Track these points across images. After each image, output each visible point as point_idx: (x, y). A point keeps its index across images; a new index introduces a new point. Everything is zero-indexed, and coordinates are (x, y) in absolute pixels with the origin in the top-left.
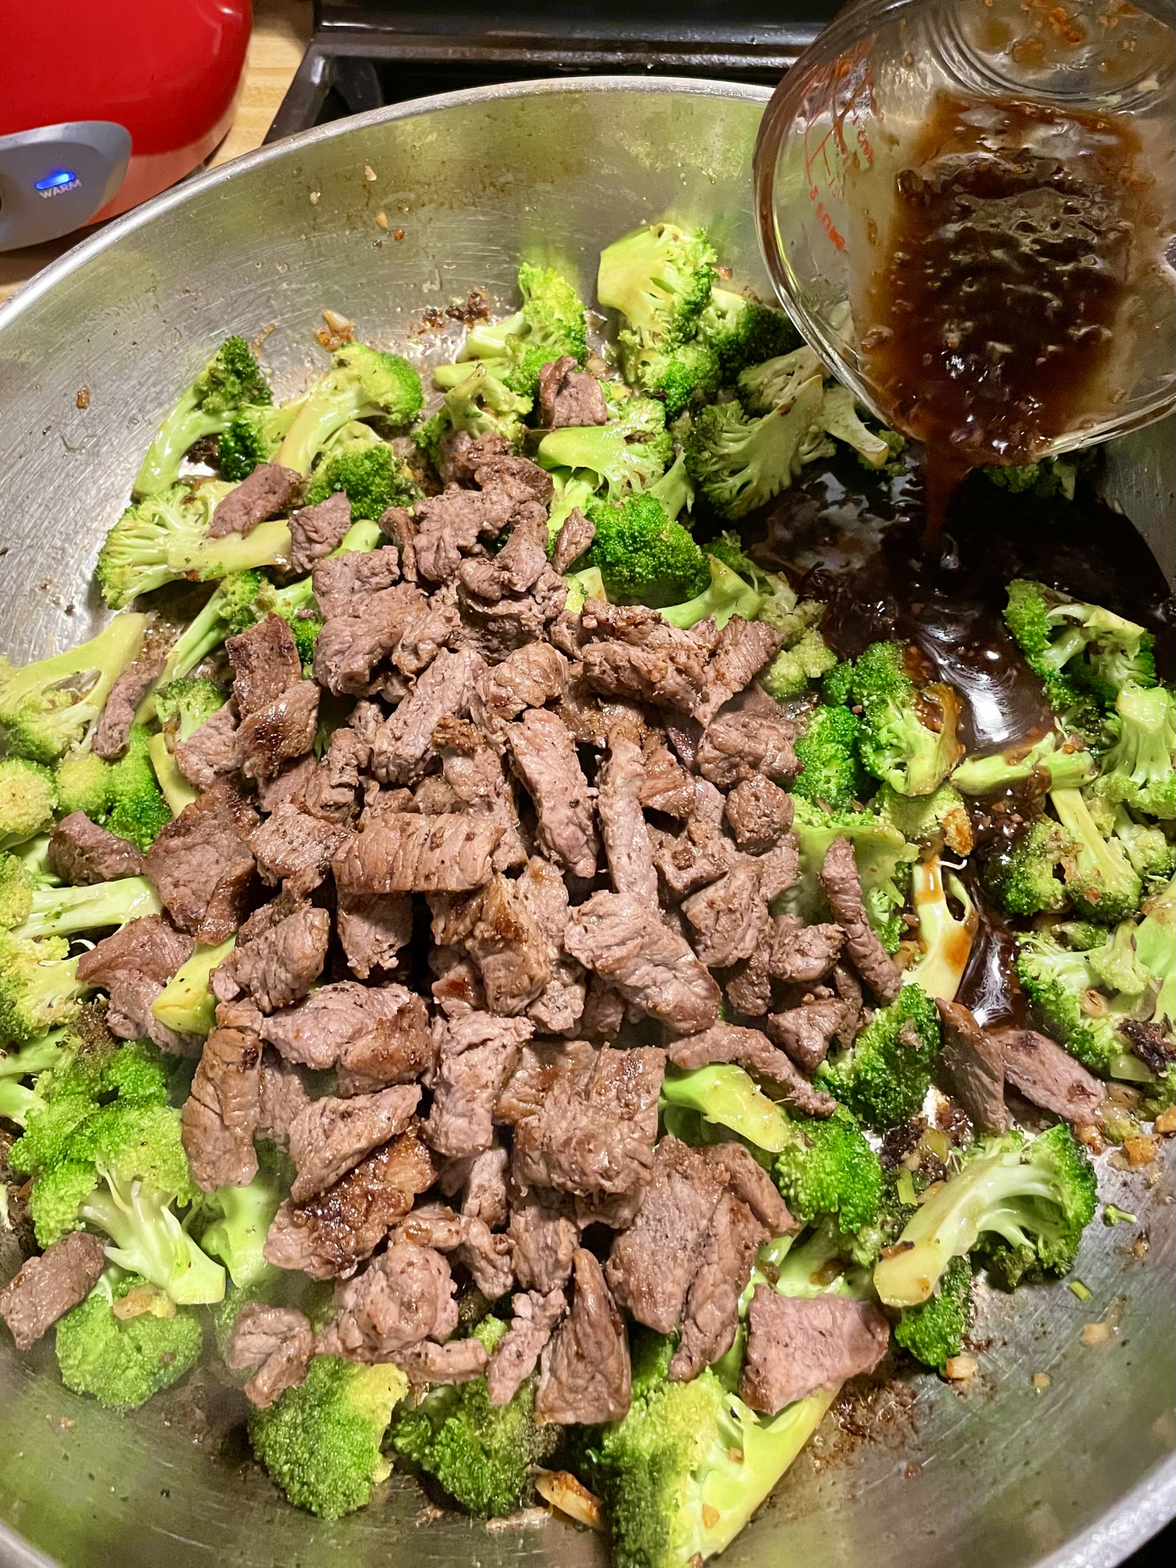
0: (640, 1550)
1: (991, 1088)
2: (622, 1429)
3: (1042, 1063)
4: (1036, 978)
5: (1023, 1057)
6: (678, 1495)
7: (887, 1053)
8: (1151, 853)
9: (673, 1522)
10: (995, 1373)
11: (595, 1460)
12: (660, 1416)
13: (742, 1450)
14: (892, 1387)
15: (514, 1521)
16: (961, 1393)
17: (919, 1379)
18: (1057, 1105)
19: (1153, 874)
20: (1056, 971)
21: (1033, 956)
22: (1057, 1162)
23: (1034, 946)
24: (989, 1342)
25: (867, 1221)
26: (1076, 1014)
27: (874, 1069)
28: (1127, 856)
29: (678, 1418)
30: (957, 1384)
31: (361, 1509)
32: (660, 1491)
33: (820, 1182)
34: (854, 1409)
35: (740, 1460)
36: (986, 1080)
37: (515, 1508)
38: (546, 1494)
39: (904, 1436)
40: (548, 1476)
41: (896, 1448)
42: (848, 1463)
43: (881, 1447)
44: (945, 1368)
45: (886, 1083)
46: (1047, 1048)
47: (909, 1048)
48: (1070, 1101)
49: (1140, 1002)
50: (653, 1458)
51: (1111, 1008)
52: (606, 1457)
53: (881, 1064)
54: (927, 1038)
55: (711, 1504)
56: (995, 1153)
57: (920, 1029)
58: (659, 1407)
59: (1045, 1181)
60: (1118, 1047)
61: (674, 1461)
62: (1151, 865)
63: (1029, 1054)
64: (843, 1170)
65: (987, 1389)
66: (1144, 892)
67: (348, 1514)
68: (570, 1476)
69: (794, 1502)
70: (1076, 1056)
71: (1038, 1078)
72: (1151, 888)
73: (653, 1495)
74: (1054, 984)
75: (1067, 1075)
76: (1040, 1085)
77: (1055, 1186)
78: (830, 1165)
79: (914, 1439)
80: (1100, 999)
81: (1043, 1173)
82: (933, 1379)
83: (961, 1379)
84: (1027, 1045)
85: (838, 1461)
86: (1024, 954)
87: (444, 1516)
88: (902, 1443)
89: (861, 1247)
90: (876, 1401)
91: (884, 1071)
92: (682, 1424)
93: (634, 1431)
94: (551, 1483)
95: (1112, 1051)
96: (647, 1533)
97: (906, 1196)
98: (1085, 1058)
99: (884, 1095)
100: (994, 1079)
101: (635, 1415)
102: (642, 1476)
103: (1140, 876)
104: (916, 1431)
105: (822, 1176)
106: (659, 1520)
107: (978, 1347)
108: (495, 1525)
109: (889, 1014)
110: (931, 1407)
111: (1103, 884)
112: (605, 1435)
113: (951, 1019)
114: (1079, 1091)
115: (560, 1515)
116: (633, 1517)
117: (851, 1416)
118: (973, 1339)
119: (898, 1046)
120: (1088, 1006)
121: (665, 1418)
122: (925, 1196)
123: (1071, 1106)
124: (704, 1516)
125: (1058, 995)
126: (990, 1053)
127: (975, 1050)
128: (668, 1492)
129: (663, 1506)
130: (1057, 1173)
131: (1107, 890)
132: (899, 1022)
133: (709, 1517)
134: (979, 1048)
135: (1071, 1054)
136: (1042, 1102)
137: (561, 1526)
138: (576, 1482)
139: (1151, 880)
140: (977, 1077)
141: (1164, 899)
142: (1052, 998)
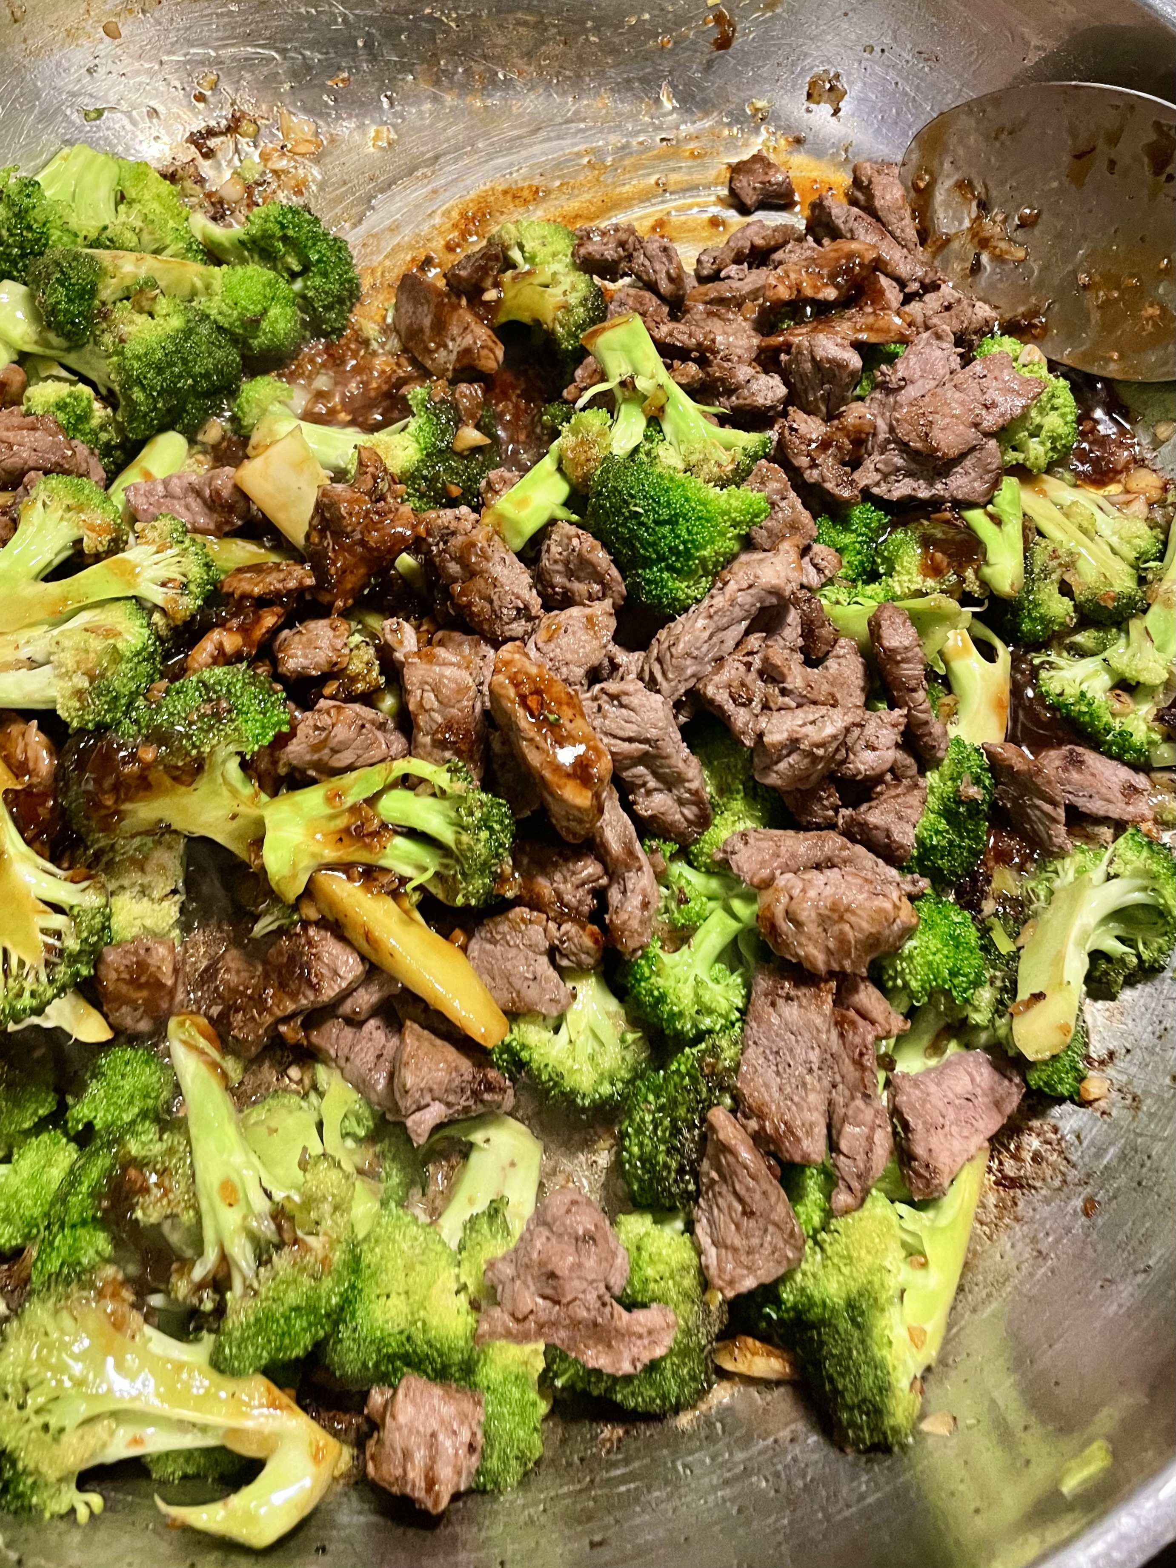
0: (864, 1400)
1: (1054, 814)
2: (799, 1277)
3: (1093, 775)
4: (1061, 694)
5: (1075, 776)
6: (887, 1332)
7: (948, 814)
8: (1137, 541)
9: (890, 1360)
10: (1130, 1082)
11: (774, 1316)
12: (842, 1257)
13: (925, 1256)
14: (1030, 1129)
15: (703, 1407)
16: (1103, 1113)
17: (1056, 1111)
18: (1116, 811)
19: (1146, 562)
20: (1078, 682)
21: (1052, 673)
22: (1155, 868)
23: (1049, 663)
24: (1111, 1055)
25: (976, 984)
26: (1107, 718)
27: (937, 832)
28: (1115, 552)
29: (863, 1253)
30: (1096, 1105)
31: (537, 1463)
32: (869, 1334)
33: (930, 964)
34: (1001, 1163)
35: (924, 1265)
36: (1047, 808)
37: (702, 1393)
38: (729, 1366)
39: (1063, 1174)
40: (725, 1347)
41: (1060, 1189)
42: (1017, 1219)
43: (1043, 1192)
44: (1078, 1093)
45: (951, 842)
46: (1091, 757)
47: (972, 802)
48: (1127, 804)
49: (1161, 689)
50: (851, 1305)
51: (1136, 702)
52: (787, 1311)
53: (943, 825)
54: (985, 787)
55: (914, 1324)
56: (1071, 876)
57: (977, 781)
58: (838, 1248)
59: (1144, 889)
60: (1157, 737)
61: (876, 1300)
62: (1142, 554)
63: (1080, 771)
64: (947, 945)
65: (1128, 1102)
66: (1142, 581)
67: (526, 1474)
68: (750, 1341)
69: (981, 1278)
70: (1118, 758)
71: (1093, 791)
72: (1150, 577)
73: (863, 1341)
74: (1083, 694)
75: (1114, 779)
76: (1096, 797)
77: (1153, 890)
78: (935, 944)
79: (1073, 1175)
80: (1125, 697)
81: (1139, 882)
82: (1068, 1107)
83: (1096, 1100)
84: (1076, 762)
85: (1007, 1221)
86: (1043, 674)
87: (627, 1432)
88: (1065, 1182)
89: (976, 1009)
90: (1018, 1148)
91: (947, 832)
92: (869, 1259)
93: (814, 1276)
94: (731, 1353)
95: (1151, 743)
96: (868, 1382)
97: (1005, 946)
98: (1127, 757)
99: (950, 853)
100: (1054, 804)
101: (812, 1262)
102: (844, 1325)
103: (1132, 566)
104: (1074, 1166)
105: (931, 958)
106: (877, 1365)
107: (1102, 1063)
108: (684, 1420)
109: (941, 776)
110: (1078, 1137)
111: (1111, 585)
112: (782, 1288)
113: (1004, 760)
114: (1131, 791)
115: (749, 1380)
116: (848, 1369)
117: (1000, 1171)
118: (1094, 1056)
119: (959, 802)
120: (1117, 706)
121: (850, 1257)
122: (1021, 941)
123: (1130, 808)
124: (912, 1339)
125: (1090, 705)
126: (1049, 782)
127: (1034, 783)
128: (876, 1332)
129: (876, 1349)
130: (1155, 877)
131: (1117, 589)
132: (952, 779)
133: (916, 1337)
134: (1039, 780)
135: (1111, 757)
136: (1102, 813)
137: (753, 1392)
138: (758, 1344)
139: (1146, 569)
140: (1038, 808)
141: (1165, 585)
142: (1084, 709)
